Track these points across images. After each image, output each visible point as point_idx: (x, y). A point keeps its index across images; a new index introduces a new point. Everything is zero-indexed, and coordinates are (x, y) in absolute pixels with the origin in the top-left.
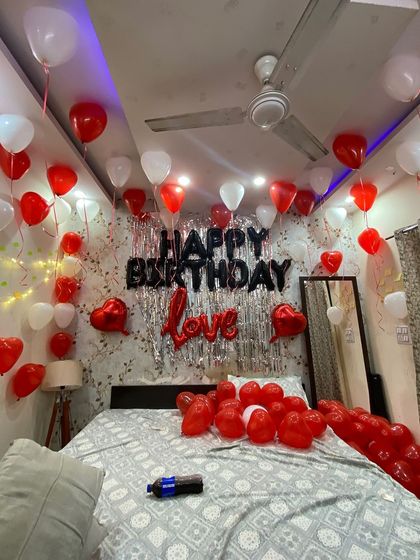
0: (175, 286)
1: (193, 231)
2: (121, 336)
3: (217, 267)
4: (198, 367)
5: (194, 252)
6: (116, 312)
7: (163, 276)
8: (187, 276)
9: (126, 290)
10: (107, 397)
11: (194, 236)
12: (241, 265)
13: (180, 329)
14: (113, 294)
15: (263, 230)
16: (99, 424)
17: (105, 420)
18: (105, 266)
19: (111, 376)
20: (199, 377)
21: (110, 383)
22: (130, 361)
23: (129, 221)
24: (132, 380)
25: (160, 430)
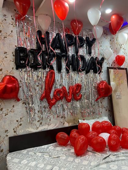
1: (58, 34)
2: (13, 102)
4: (62, 117)
5: (57, 48)
9: (15, 70)
10: (6, 145)
15: (94, 39)
19: (8, 130)
20: (63, 123)
21: (7, 136)
22: (21, 119)
23: (13, 19)
24: (23, 131)
25: (59, 157)
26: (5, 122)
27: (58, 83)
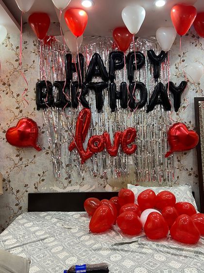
0: (80, 107)
1: (96, 54)
2: (34, 152)
3: (118, 89)
4: (102, 177)
5: (96, 75)
6: (29, 130)
7: (69, 98)
8: (91, 98)
9: (36, 111)
10: (24, 202)
11: (97, 59)
12: (141, 87)
13: (85, 145)
14: (25, 114)
15: (163, 52)
16: (19, 224)
17: (25, 221)
18: (15, 89)
19: (27, 185)
20: (103, 186)
21: (27, 191)
22: (43, 172)
23: (35, 45)
24: (46, 188)
25: (71, 228)
26: (25, 175)
27: (97, 128)
